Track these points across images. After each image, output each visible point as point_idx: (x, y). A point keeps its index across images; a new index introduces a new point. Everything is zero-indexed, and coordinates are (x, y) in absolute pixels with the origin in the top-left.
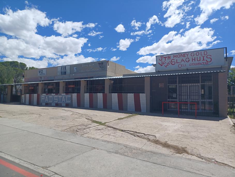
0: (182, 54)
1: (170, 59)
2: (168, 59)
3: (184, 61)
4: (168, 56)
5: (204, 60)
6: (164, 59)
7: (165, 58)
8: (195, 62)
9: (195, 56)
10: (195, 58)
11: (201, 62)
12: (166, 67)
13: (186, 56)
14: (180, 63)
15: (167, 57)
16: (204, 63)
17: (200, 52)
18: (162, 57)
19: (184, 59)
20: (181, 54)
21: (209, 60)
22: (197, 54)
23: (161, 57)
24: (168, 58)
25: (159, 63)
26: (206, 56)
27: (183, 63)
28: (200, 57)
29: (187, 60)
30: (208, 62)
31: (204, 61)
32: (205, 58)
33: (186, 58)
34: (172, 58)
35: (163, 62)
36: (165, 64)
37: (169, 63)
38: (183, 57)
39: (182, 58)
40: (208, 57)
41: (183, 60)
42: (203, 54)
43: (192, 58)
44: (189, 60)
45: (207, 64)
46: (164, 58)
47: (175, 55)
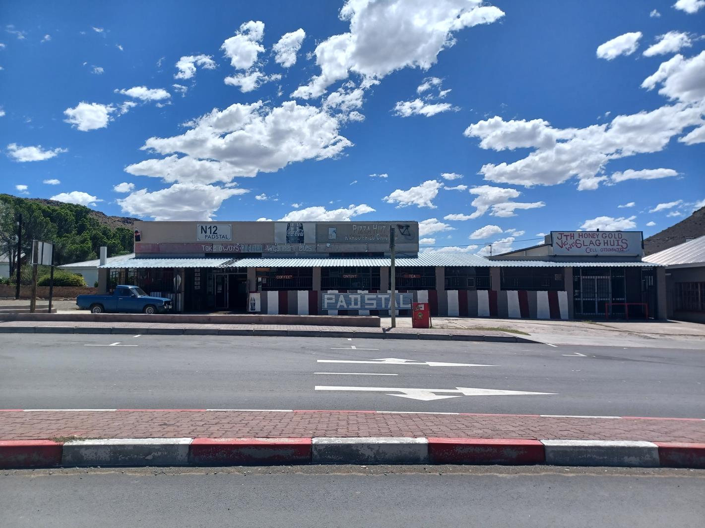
0: (591, 233)
1: (574, 239)
2: (571, 239)
3: (593, 243)
4: (571, 234)
5: (618, 245)
6: (564, 239)
7: (566, 236)
8: (608, 247)
9: (607, 238)
10: (607, 241)
11: (615, 247)
12: (569, 250)
13: (596, 236)
14: (588, 247)
15: (568, 236)
16: (619, 250)
17: (613, 233)
18: (561, 234)
19: (594, 240)
20: (589, 234)
21: (625, 246)
22: (610, 236)
23: (559, 234)
24: (571, 236)
25: (557, 243)
26: (621, 239)
27: (592, 246)
28: (614, 241)
29: (598, 242)
30: (623, 248)
31: (618, 247)
32: (620, 243)
33: (595, 239)
34: (576, 237)
35: (563, 242)
36: (568, 246)
37: (573, 245)
38: (592, 237)
39: (591, 239)
40: (624, 241)
41: (591, 243)
42: (617, 236)
43: (604, 241)
44: (600, 243)
45: (622, 251)
46: (564, 236)
47: (581, 234)
